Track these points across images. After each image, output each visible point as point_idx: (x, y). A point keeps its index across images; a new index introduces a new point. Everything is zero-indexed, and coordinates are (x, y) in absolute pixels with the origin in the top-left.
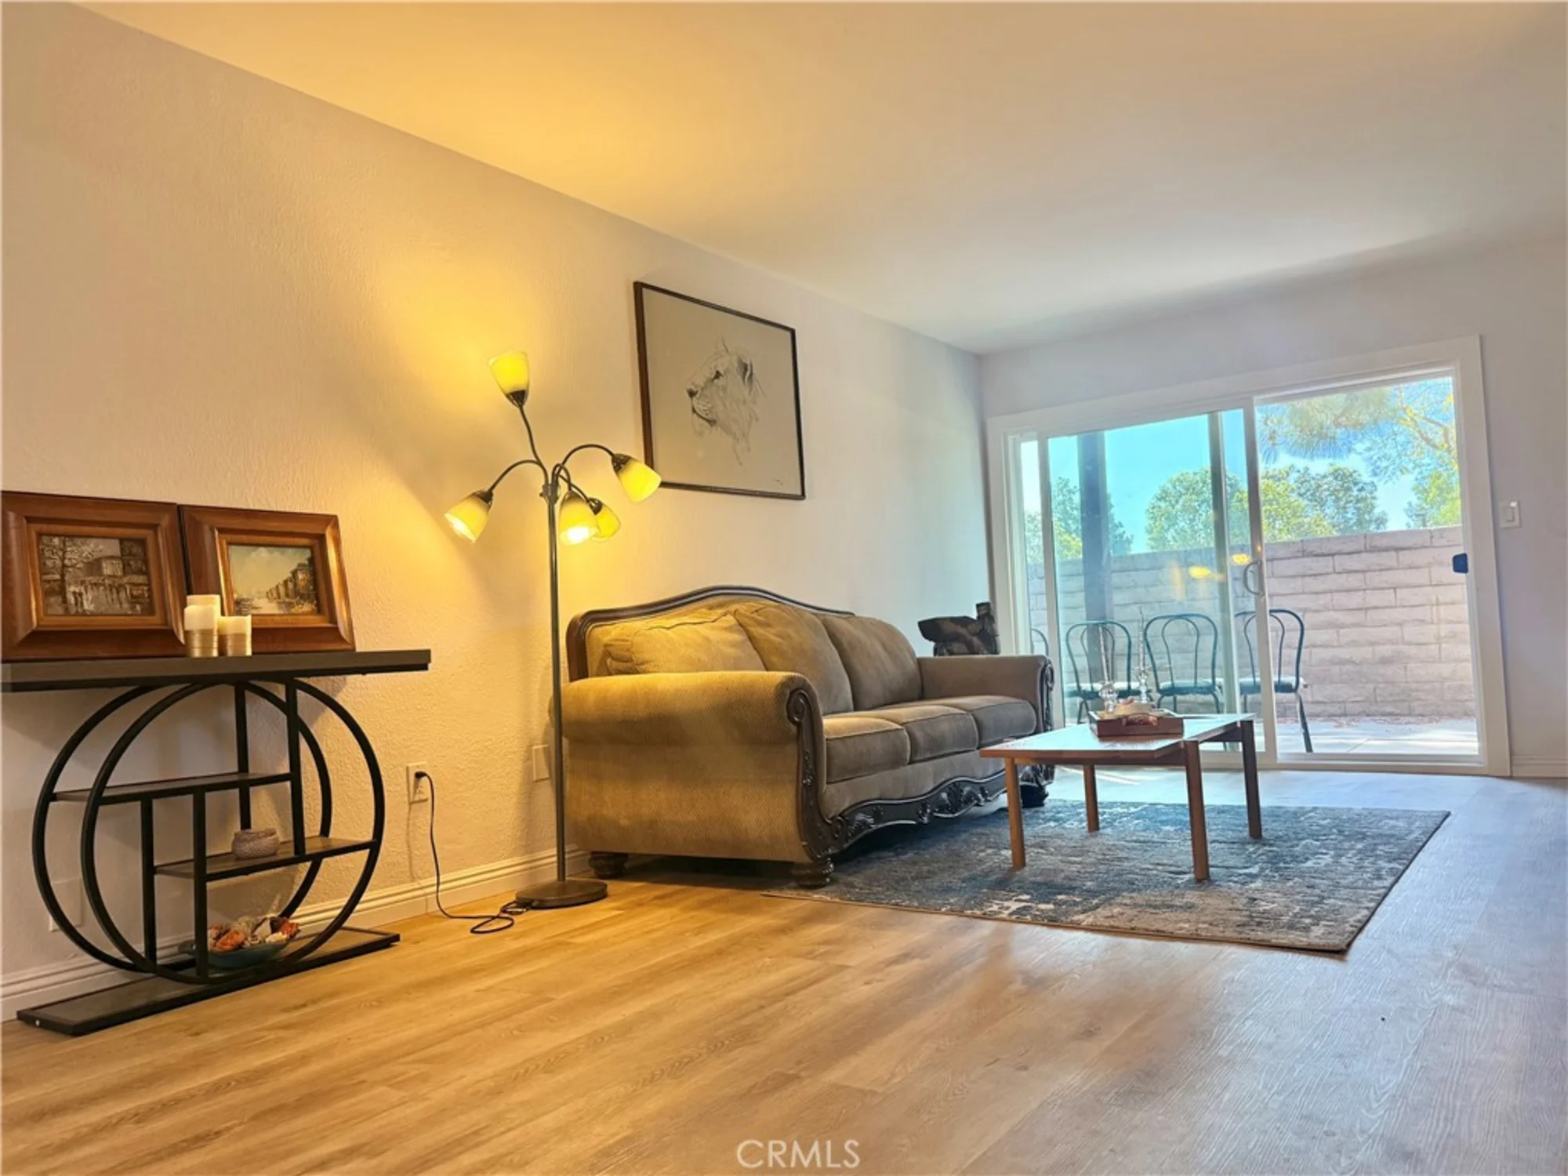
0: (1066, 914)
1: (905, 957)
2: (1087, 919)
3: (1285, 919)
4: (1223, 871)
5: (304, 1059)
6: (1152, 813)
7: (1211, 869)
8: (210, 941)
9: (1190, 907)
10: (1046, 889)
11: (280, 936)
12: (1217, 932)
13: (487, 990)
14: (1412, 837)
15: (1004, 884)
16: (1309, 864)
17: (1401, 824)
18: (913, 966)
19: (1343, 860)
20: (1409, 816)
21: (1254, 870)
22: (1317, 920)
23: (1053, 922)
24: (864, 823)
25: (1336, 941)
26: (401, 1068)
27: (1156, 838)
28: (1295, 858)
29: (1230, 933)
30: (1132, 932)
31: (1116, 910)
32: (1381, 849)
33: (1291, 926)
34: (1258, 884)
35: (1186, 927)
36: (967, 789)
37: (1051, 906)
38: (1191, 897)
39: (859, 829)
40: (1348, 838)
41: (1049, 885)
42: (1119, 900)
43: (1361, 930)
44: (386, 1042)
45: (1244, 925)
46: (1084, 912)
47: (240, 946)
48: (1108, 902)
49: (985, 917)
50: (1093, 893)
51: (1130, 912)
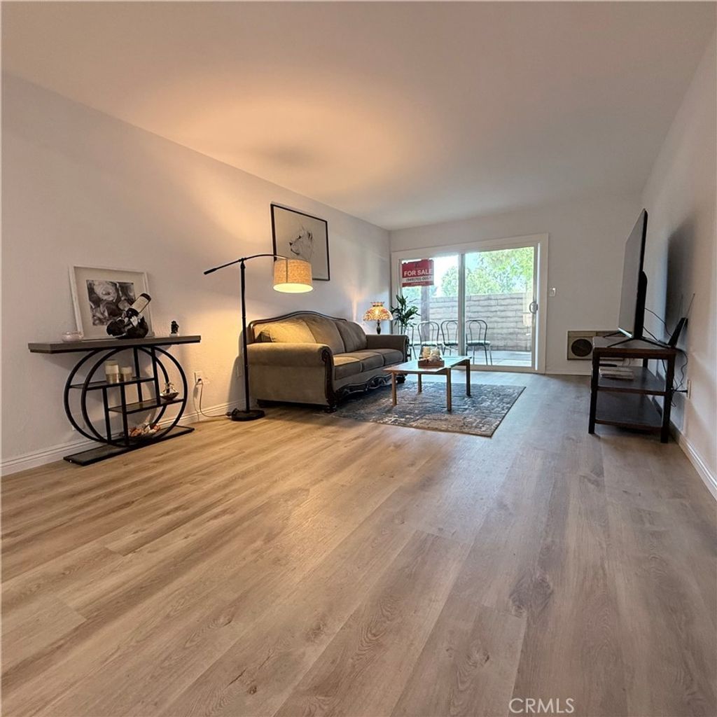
0: (408, 422)
1: (358, 437)
2: (414, 424)
3: (474, 425)
4: (457, 407)
5: (162, 474)
6: (437, 386)
7: (453, 407)
8: (129, 433)
9: (446, 420)
10: (403, 413)
11: (154, 431)
12: (454, 429)
13: (223, 448)
14: (514, 396)
15: (389, 411)
16: (483, 405)
17: (511, 391)
18: (361, 440)
19: (493, 404)
20: (514, 388)
21: (466, 407)
22: (484, 425)
23: (404, 425)
24: (347, 392)
25: (489, 433)
26: (194, 477)
27: (438, 395)
28: (479, 403)
29: (457, 429)
30: (429, 429)
31: (424, 421)
32: (505, 400)
33: (476, 427)
34: (467, 411)
35: (444, 427)
36: (380, 380)
37: (404, 419)
38: (447, 416)
39: (345, 394)
40: (495, 396)
41: (404, 412)
42: (425, 417)
43: (496, 428)
44: (189, 468)
45: (462, 426)
46: (414, 421)
47: (140, 434)
48: (421, 418)
49: (384, 423)
50: (417, 415)
51: (428, 422)
